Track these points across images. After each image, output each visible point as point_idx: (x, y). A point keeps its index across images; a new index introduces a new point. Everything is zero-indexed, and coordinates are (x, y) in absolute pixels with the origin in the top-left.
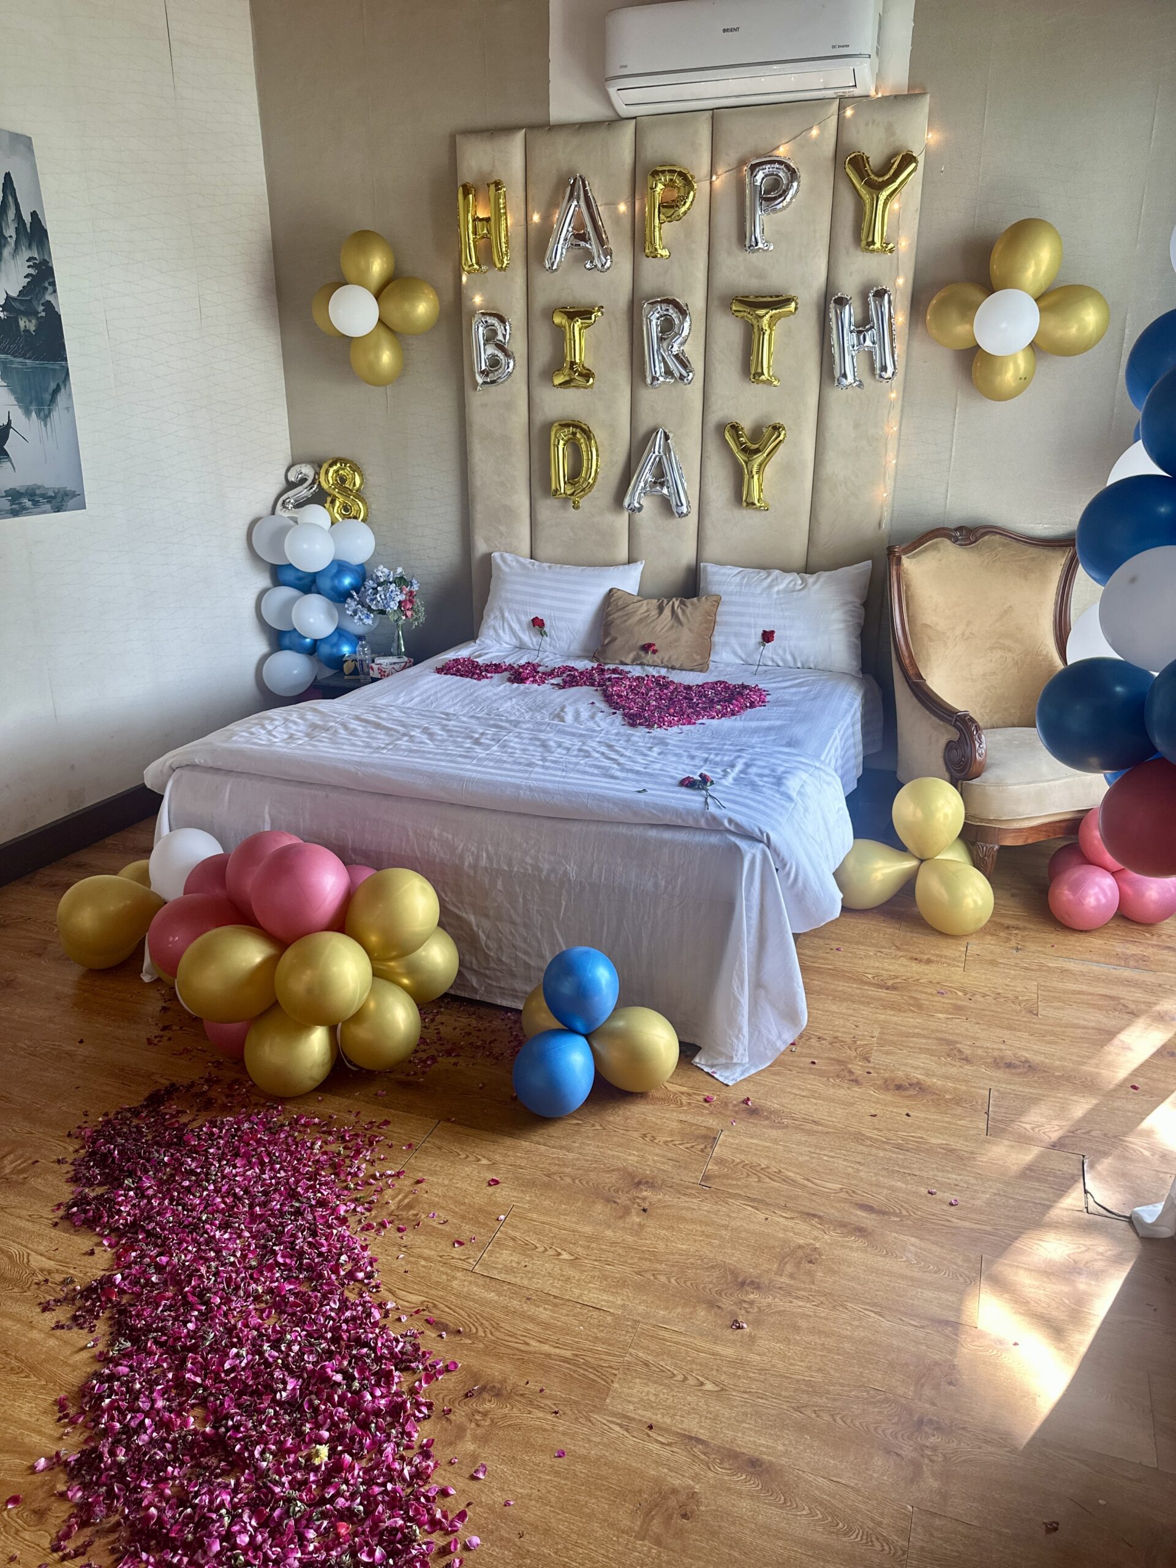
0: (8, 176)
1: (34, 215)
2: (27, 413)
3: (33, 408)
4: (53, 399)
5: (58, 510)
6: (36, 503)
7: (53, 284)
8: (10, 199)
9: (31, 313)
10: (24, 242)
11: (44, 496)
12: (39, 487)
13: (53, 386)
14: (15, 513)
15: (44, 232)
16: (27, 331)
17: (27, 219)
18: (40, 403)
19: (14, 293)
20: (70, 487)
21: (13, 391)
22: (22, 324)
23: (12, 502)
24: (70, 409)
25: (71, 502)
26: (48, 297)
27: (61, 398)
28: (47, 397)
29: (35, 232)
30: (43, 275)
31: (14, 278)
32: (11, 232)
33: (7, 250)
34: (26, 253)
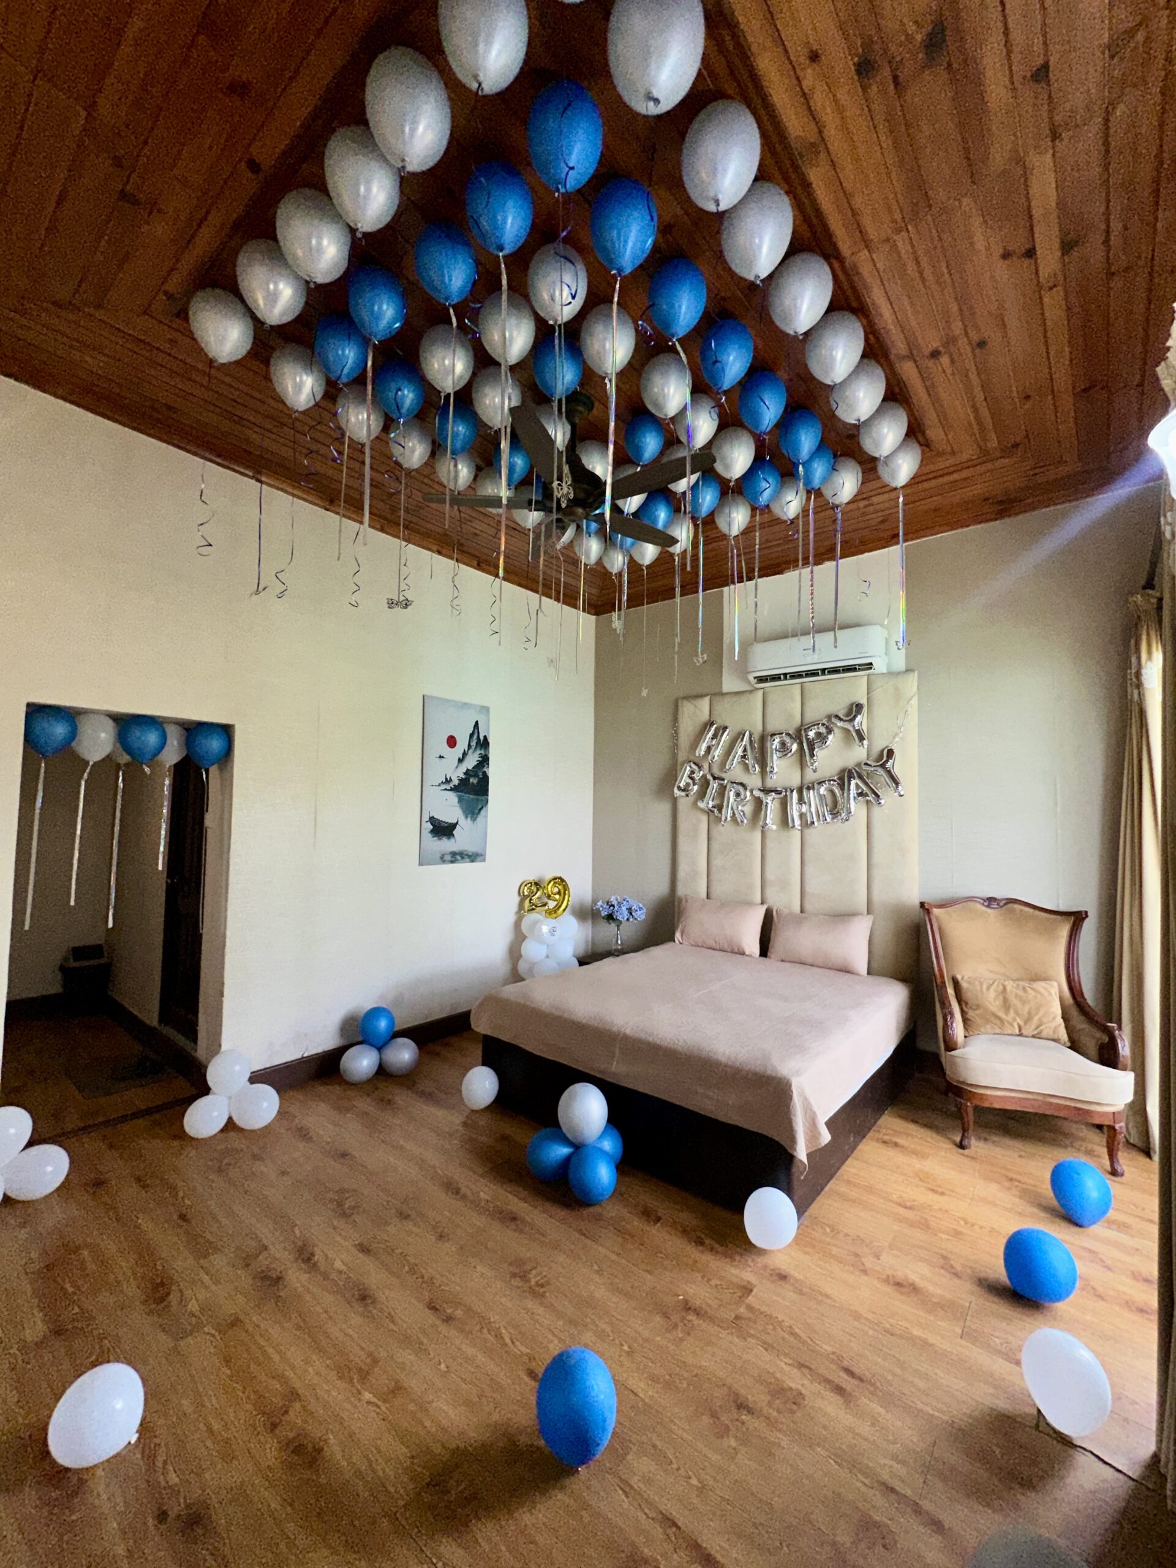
0: (477, 723)
1: (485, 737)
2: (466, 817)
6: (462, 858)
7: (488, 764)
8: (476, 730)
9: (476, 775)
10: (479, 748)
14: (452, 862)
15: (488, 744)
16: (473, 783)
17: (482, 738)
20: (479, 852)
22: (471, 780)
24: (486, 817)
25: (479, 858)
26: (485, 769)
27: (482, 812)
29: (484, 744)
30: (484, 760)
31: (471, 762)
32: (474, 743)
33: (471, 751)
34: (478, 752)
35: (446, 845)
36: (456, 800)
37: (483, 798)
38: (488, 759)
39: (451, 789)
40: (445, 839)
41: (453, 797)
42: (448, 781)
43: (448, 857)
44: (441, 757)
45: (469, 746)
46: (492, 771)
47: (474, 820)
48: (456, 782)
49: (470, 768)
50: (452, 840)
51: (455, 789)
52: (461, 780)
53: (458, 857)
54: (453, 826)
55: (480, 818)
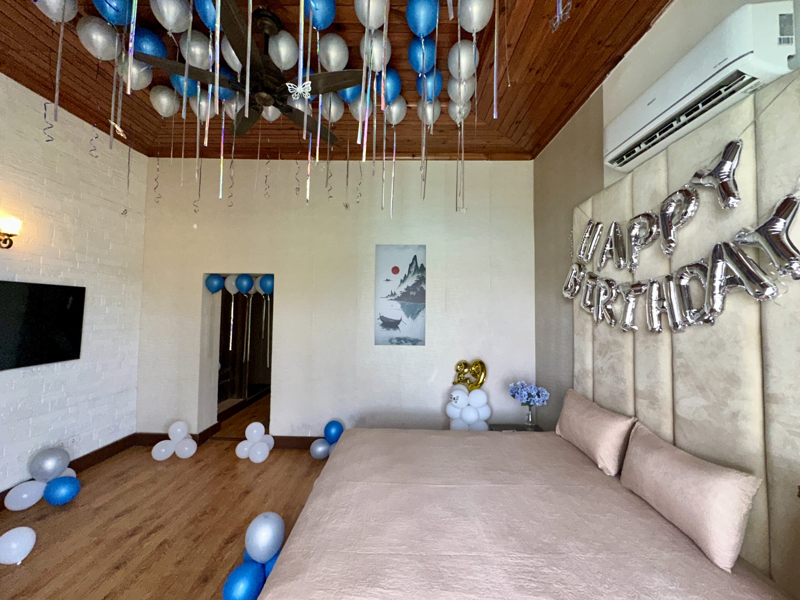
0: (415, 257)
1: (422, 265)
2: (408, 317)
3: (410, 316)
4: (418, 313)
5: (414, 344)
7: (425, 282)
8: (415, 262)
9: (415, 290)
10: (417, 272)
11: (409, 340)
12: (408, 338)
13: (419, 309)
14: (398, 344)
15: (424, 269)
16: (413, 295)
17: (419, 266)
18: (413, 314)
20: (420, 339)
21: (404, 311)
22: (411, 293)
23: (398, 341)
24: (424, 316)
25: (419, 343)
26: (422, 286)
27: (421, 313)
28: (416, 312)
30: (422, 280)
31: (411, 281)
32: (413, 270)
33: (410, 275)
34: (417, 275)
35: (394, 334)
36: (400, 306)
37: (421, 304)
38: (425, 279)
39: (396, 299)
40: (392, 330)
41: (397, 305)
42: (393, 294)
43: (395, 341)
44: (387, 280)
45: (409, 272)
46: (429, 287)
47: (414, 318)
48: (399, 294)
49: (410, 285)
50: (398, 330)
51: (398, 299)
52: (403, 293)
53: (403, 341)
54: (398, 322)
55: (419, 317)
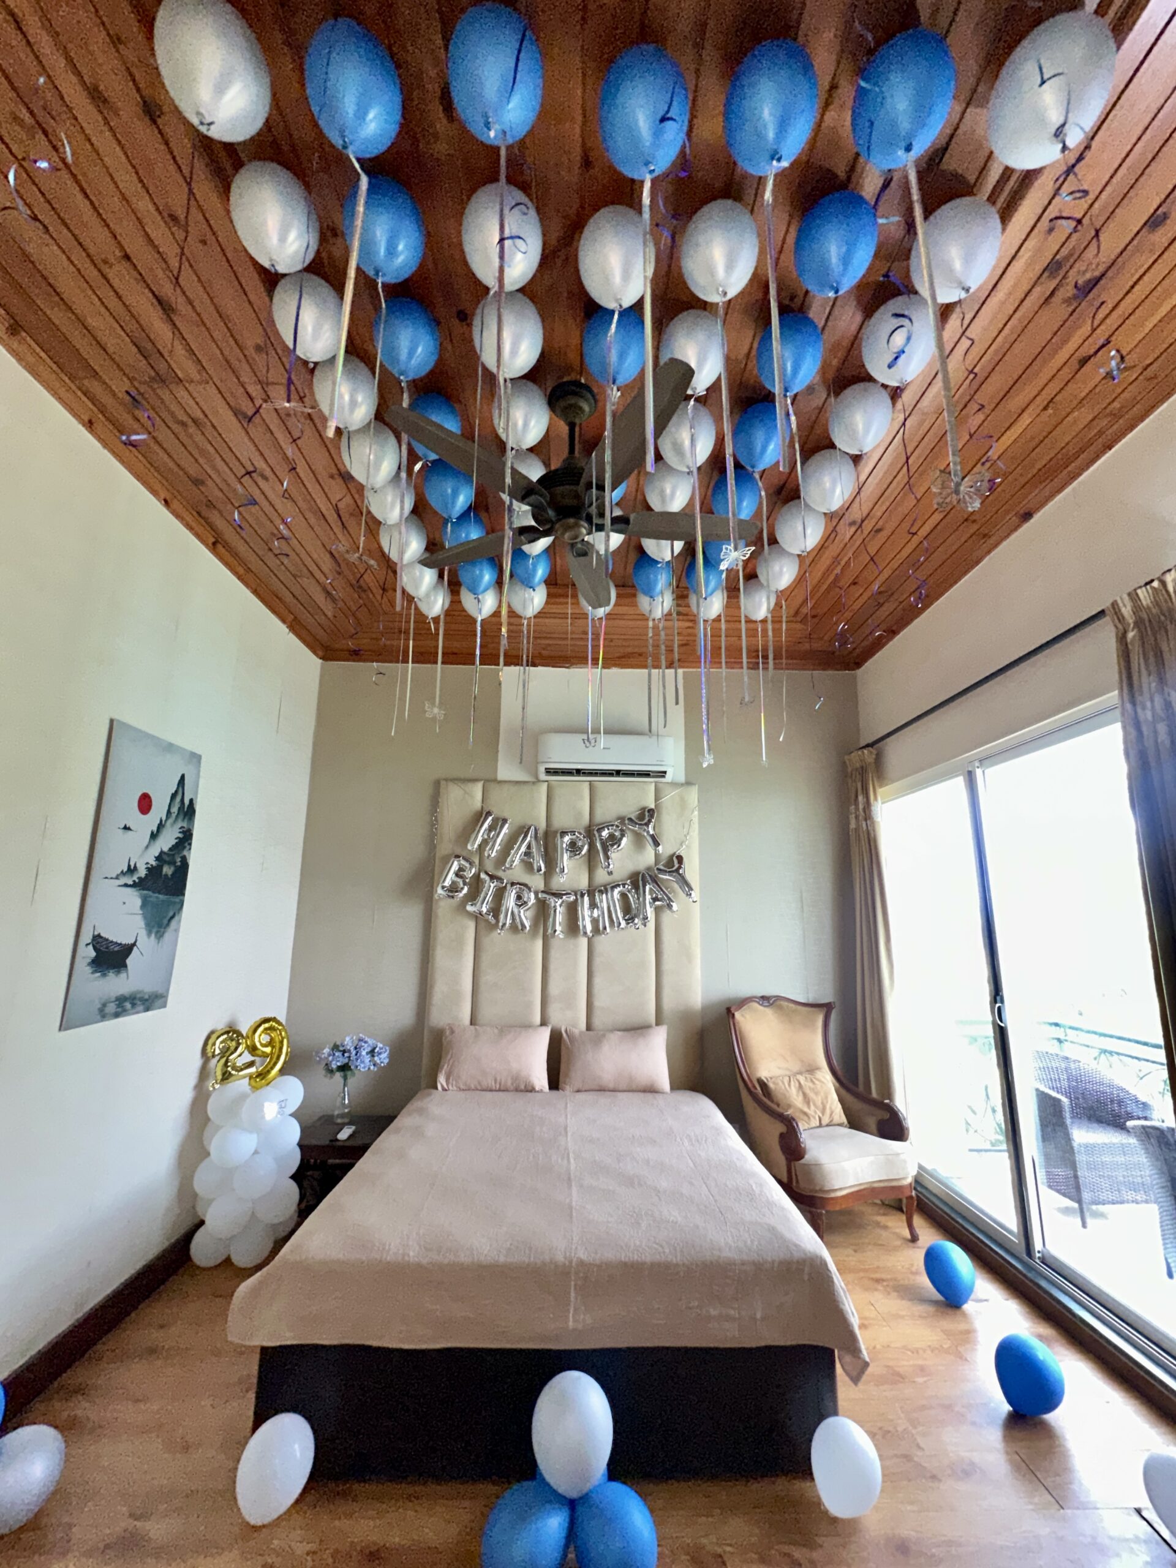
0: (183, 777)
1: (191, 801)
2: (149, 934)
3: (154, 930)
4: (168, 924)
5: (147, 1009)
6: (134, 1005)
7: (190, 844)
8: (180, 790)
9: (172, 863)
10: (181, 816)
12: (140, 992)
14: (117, 1015)
15: (194, 812)
16: (166, 875)
17: (187, 802)
18: (160, 926)
19: (166, 849)
22: (164, 870)
23: (118, 1006)
24: (177, 931)
26: (185, 852)
27: (173, 923)
28: (165, 921)
29: (188, 812)
30: (186, 838)
31: (168, 840)
32: (175, 810)
33: (170, 821)
34: (180, 824)
37: (177, 899)
38: (191, 835)
39: (134, 885)
40: (111, 975)
41: (134, 899)
42: (132, 870)
44: (126, 828)
45: (169, 812)
46: (196, 857)
47: (160, 936)
48: (142, 872)
50: (123, 975)
51: (139, 885)
52: (151, 870)
54: (128, 949)
55: (168, 935)
